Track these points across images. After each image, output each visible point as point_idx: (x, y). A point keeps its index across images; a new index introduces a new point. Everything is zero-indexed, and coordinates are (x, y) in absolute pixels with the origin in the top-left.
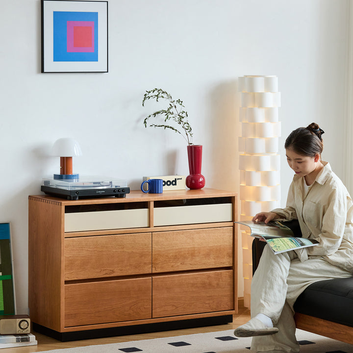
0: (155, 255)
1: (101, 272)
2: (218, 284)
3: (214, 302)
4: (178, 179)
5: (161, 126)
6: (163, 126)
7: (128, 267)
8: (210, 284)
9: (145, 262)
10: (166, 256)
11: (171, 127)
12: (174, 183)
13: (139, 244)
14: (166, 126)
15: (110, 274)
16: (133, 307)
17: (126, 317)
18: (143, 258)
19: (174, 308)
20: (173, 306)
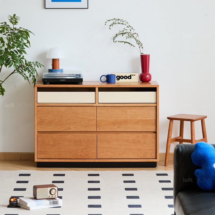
0: (99, 120)
1: (61, 128)
2: (144, 142)
3: (141, 152)
4: (132, 75)
5: (122, 42)
6: (124, 42)
7: (80, 127)
8: (139, 141)
9: (92, 124)
10: (107, 122)
11: (128, 43)
12: (129, 77)
13: (88, 113)
14: (125, 42)
15: (68, 130)
16: (84, 151)
17: (79, 156)
18: (90, 121)
19: (113, 154)
20: (112, 152)
